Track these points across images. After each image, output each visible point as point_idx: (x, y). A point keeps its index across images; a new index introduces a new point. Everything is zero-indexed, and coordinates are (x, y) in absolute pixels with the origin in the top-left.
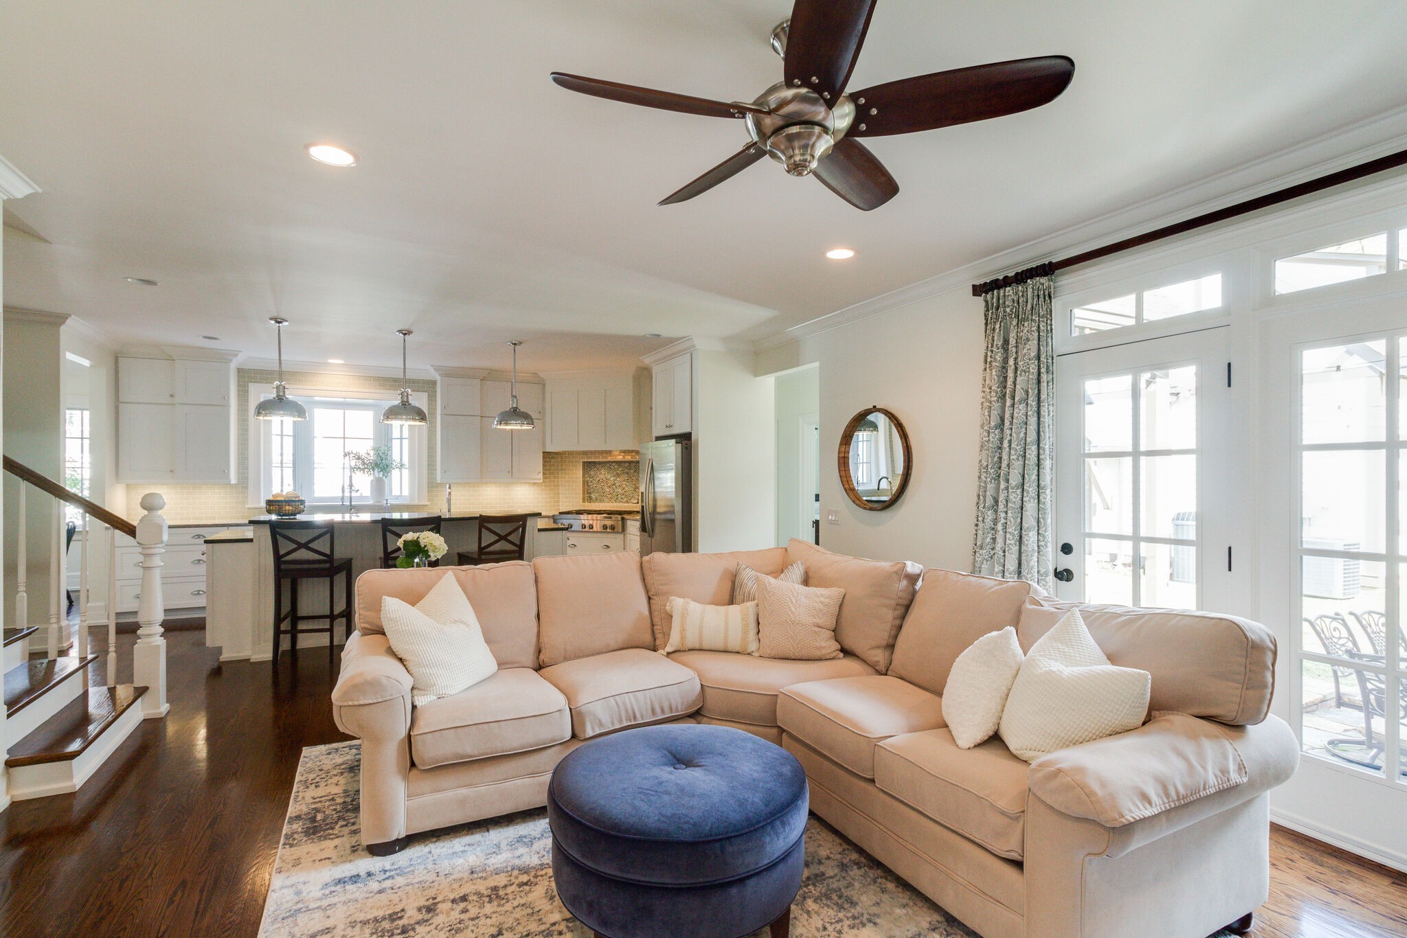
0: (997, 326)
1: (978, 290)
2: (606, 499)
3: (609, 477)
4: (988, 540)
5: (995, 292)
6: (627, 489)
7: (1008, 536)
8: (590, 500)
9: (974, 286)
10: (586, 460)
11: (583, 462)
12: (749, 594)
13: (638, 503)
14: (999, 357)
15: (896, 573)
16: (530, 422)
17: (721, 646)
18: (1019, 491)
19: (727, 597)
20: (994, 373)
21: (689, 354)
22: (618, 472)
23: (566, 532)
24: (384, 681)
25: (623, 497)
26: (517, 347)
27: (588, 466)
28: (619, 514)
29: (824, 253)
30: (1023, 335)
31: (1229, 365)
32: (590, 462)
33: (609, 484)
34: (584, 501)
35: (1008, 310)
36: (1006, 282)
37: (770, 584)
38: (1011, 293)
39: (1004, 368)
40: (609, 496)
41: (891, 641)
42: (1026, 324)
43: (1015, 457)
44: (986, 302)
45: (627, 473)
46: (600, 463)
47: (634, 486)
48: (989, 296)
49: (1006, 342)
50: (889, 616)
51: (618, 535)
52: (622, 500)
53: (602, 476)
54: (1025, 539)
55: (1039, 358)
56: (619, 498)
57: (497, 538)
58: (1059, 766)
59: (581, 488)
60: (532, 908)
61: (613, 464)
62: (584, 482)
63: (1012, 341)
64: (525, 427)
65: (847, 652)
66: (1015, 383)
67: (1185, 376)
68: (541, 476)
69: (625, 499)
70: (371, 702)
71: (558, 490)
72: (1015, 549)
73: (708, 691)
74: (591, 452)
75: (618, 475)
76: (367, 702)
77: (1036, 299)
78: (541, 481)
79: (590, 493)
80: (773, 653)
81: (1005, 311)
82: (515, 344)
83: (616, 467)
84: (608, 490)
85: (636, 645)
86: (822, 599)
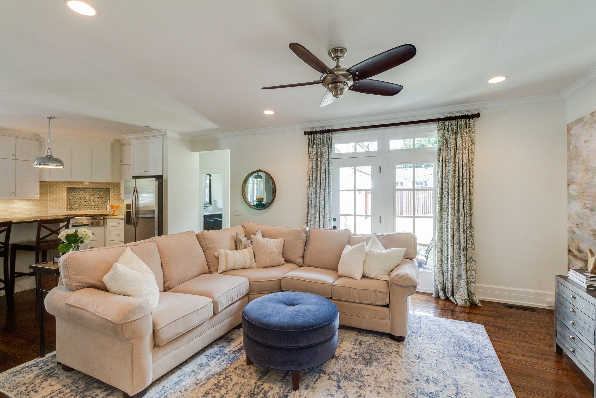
0: (314, 147)
1: (305, 133)
2: (83, 208)
3: (86, 196)
4: (313, 218)
5: (313, 135)
6: (98, 202)
7: (320, 216)
8: (71, 209)
9: (305, 132)
10: (68, 187)
11: (67, 188)
12: (246, 244)
13: (106, 210)
14: (315, 157)
15: (303, 231)
16: (62, 165)
17: (242, 266)
18: (323, 202)
19: (234, 247)
20: (314, 162)
21: (162, 138)
22: (92, 193)
23: (87, 226)
24: (144, 305)
25: (96, 207)
26: (51, 120)
27: (70, 190)
28: (102, 216)
29: (263, 111)
30: (324, 151)
31: (380, 167)
32: (71, 188)
33: (85, 200)
34: (67, 210)
35: (317, 142)
36: (316, 132)
37: (259, 239)
38: (318, 136)
39: (317, 161)
40: (86, 207)
41: (303, 255)
42: (324, 147)
43: (322, 191)
44: (309, 137)
45: (98, 194)
46: (79, 188)
47: (103, 201)
48: (310, 136)
49: (317, 152)
50: (302, 245)
51: (100, 228)
53: (81, 196)
54: (326, 217)
55: (329, 159)
56: (93, 208)
57: (51, 232)
58: (402, 274)
59: (66, 202)
60: (240, 383)
61: (89, 189)
62: (67, 199)
63: (319, 152)
64: (59, 167)
65: (287, 261)
66: (321, 167)
67: (368, 169)
68: (38, 195)
69: (97, 208)
70: (140, 317)
71: (47, 203)
72: (323, 220)
73: (252, 284)
74: (74, 183)
75: (93, 195)
76: (138, 318)
77: (327, 140)
78: (38, 198)
79: (72, 205)
80: (265, 265)
81: (316, 142)
82: (50, 118)
83: (91, 191)
84: (85, 203)
85: (204, 272)
86: (279, 243)
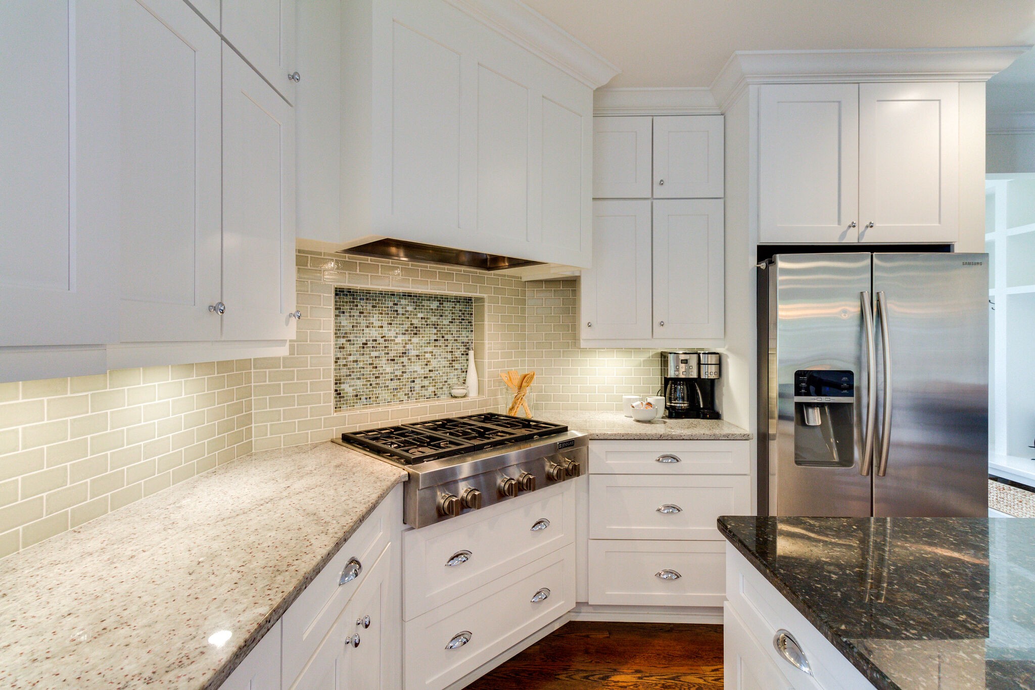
2: (385, 395)
3: (392, 333)
6: (433, 363)
22: (415, 321)
25: (426, 383)
27: (347, 301)
33: (391, 355)
40: (394, 384)
45: (435, 325)
47: (449, 356)
52: (424, 392)
53: (374, 333)
56: (417, 387)
61: (403, 302)
69: (431, 389)
75: (415, 331)
83: (410, 308)
84: (389, 369)
